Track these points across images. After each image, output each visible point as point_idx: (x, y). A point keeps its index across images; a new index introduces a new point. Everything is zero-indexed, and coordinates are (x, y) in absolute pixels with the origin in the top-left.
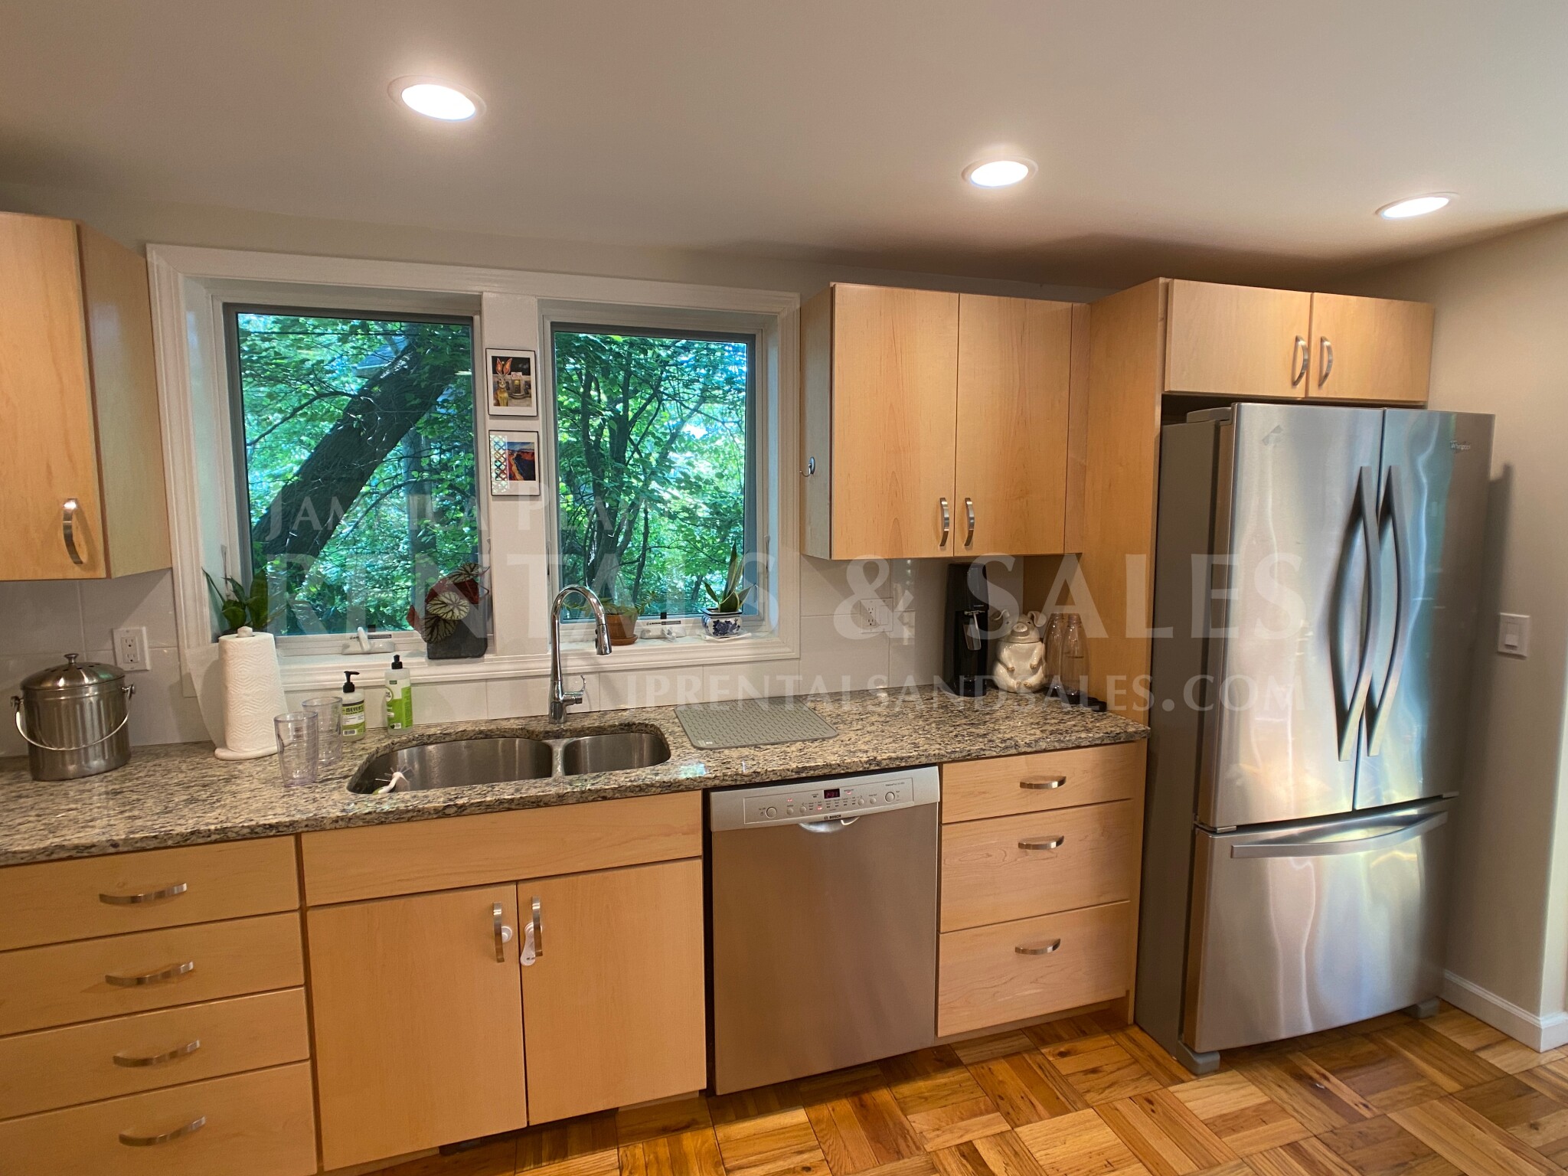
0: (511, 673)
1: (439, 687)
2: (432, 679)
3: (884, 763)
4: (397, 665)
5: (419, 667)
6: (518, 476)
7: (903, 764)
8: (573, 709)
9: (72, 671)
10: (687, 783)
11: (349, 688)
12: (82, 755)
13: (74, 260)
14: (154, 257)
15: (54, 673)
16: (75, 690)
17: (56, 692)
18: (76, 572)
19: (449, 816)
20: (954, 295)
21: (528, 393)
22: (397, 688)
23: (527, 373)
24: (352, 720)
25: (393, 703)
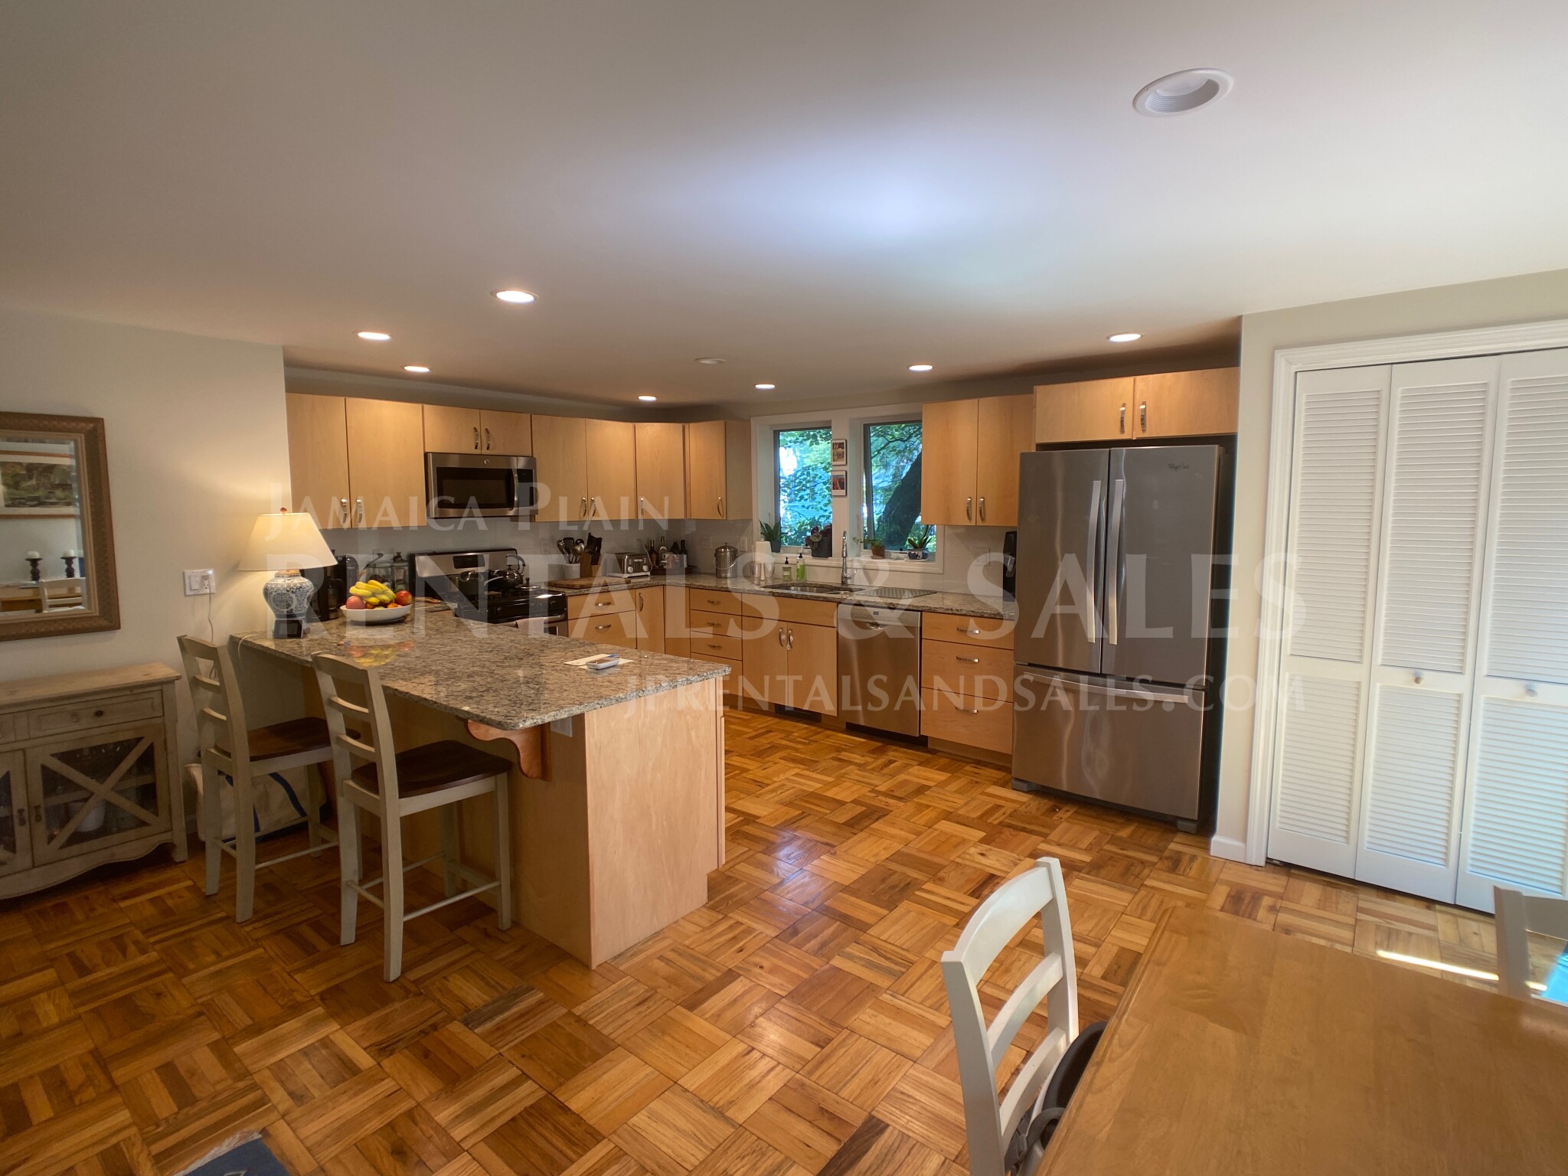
0: (835, 565)
1: (816, 567)
2: (814, 564)
4: (801, 557)
5: (808, 559)
8: (848, 581)
9: (725, 548)
11: (787, 563)
12: (726, 571)
13: (723, 431)
14: (753, 422)
15: (721, 548)
16: (725, 552)
17: (721, 552)
18: (720, 518)
20: (976, 400)
21: (843, 456)
22: (799, 565)
23: (843, 448)
24: (786, 573)
25: (798, 569)
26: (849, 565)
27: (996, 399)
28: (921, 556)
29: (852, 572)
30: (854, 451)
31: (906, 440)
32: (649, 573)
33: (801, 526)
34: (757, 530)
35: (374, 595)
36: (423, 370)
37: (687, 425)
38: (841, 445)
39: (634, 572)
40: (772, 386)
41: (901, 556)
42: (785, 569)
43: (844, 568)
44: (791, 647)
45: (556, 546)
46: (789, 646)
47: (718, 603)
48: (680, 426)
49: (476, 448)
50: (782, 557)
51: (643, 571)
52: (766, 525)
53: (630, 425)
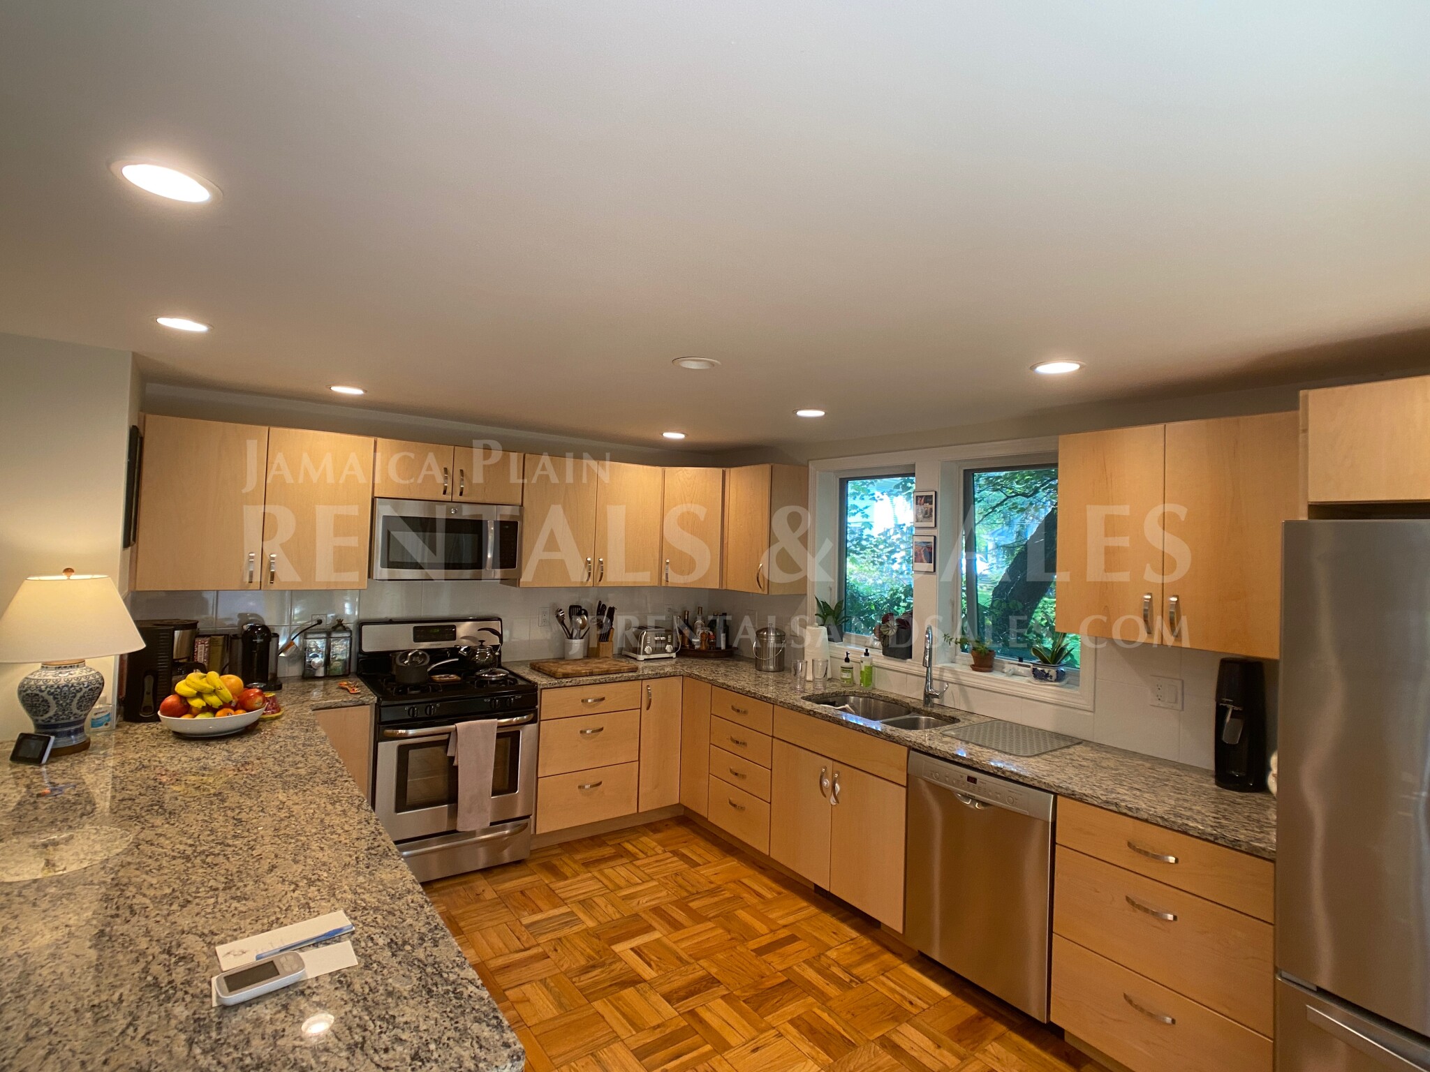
0: (916, 672)
1: (888, 671)
2: (886, 666)
3: (1008, 774)
4: (867, 654)
5: (877, 656)
6: (925, 561)
7: (1021, 780)
8: (936, 701)
9: (769, 630)
10: (897, 738)
11: (847, 660)
12: (767, 663)
13: (768, 478)
14: (811, 467)
15: (764, 630)
17: (763, 635)
18: (760, 591)
19: (810, 715)
20: (1161, 426)
21: (931, 515)
22: (863, 665)
23: (931, 503)
24: (845, 676)
25: (861, 672)
26: (935, 674)
27: (1202, 422)
28: (1054, 677)
29: (942, 686)
30: (947, 505)
31: (1031, 496)
32: (674, 655)
33: (895, 594)
34: (813, 608)
35: (200, 695)
36: (355, 392)
37: (727, 470)
38: (928, 499)
39: (653, 653)
40: (820, 413)
41: (1021, 670)
42: (844, 669)
43: (929, 678)
44: (838, 802)
45: (555, 616)
46: (833, 799)
47: (745, 712)
48: (719, 471)
49: (445, 493)
50: (841, 648)
51: (665, 652)
52: (824, 603)
53: (659, 469)
